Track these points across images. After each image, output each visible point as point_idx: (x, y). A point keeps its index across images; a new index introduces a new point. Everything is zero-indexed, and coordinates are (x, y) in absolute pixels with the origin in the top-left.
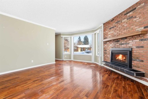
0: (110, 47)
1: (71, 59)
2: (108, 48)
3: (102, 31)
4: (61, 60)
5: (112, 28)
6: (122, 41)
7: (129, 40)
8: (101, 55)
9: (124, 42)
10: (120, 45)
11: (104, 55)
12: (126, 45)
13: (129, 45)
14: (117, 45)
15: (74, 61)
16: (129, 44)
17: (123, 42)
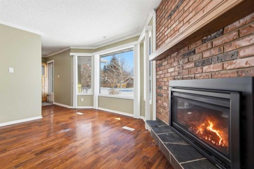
0: (169, 75)
1: (93, 106)
2: (165, 80)
3: (152, 31)
4: (71, 107)
5: (174, 11)
6: (203, 48)
7: (239, 37)
8: (151, 101)
9: (213, 52)
10: (196, 66)
11: (157, 102)
12: (220, 64)
13: (238, 60)
14: (187, 66)
15: (99, 111)
16: (234, 56)
17: (207, 54)
